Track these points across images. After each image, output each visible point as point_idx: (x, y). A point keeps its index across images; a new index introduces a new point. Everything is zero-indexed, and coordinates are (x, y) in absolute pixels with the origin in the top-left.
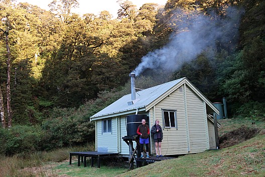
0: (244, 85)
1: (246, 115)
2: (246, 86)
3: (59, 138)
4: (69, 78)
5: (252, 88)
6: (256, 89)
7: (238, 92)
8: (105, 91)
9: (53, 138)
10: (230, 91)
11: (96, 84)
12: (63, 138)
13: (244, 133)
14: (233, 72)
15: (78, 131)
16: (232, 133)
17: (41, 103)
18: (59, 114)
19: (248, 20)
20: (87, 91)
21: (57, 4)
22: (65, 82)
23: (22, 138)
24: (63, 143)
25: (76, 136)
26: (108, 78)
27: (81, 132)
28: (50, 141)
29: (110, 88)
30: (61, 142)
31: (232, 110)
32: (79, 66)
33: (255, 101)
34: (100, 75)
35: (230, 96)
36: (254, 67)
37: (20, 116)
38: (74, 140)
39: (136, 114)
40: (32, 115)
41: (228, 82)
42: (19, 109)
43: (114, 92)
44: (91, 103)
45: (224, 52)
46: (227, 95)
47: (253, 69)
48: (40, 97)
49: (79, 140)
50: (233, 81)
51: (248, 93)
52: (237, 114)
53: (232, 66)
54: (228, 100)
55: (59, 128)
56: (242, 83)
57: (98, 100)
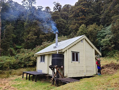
0: (111, 42)
1: (112, 56)
2: (112, 42)
3: (22, 63)
4: (29, 35)
5: (115, 43)
6: (117, 44)
7: (108, 45)
8: (45, 42)
9: (19, 63)
10: (104, 44)
11: (42, 39)
12: (24, 63)
13: (113, 66)
14: (105, 35)
15: (31, 60)
16: (107, 65)
17: (17, 47)
18: (23, 52)
19: (114, 11)
20: (37, 42)
21: (26, 2)
22: (27, 37)
23: (4, 62)
24: (24, 65)
25: (30, 62)
26: (47, 36)
27: (32, 61)
28: (18, 64)
29: (48, 41)
30: (23, 65)
31: (104, 53)
32: (34, 30)
33: (116, 50)
34: (43, 35)
35: (104, 47)
36: (117, 33)
37: (5, 52)
38: (29, 64)
39: (57, 53)
40: (11, 52)
41: (103, 40)
42: (6, 48)
43: (49, 43)
44: (38, 47)
45: (101, 26)
46: (103, 46)
47: (116, 34)
48: (17, 44)
49: (31, 64)
50: (106, 40)
51: (113, 46)
52: (107, 56)
53: (105, 33)
54: (103, 48)
55: (22, 58)
56: (110, 41)
57: (42, 46)
